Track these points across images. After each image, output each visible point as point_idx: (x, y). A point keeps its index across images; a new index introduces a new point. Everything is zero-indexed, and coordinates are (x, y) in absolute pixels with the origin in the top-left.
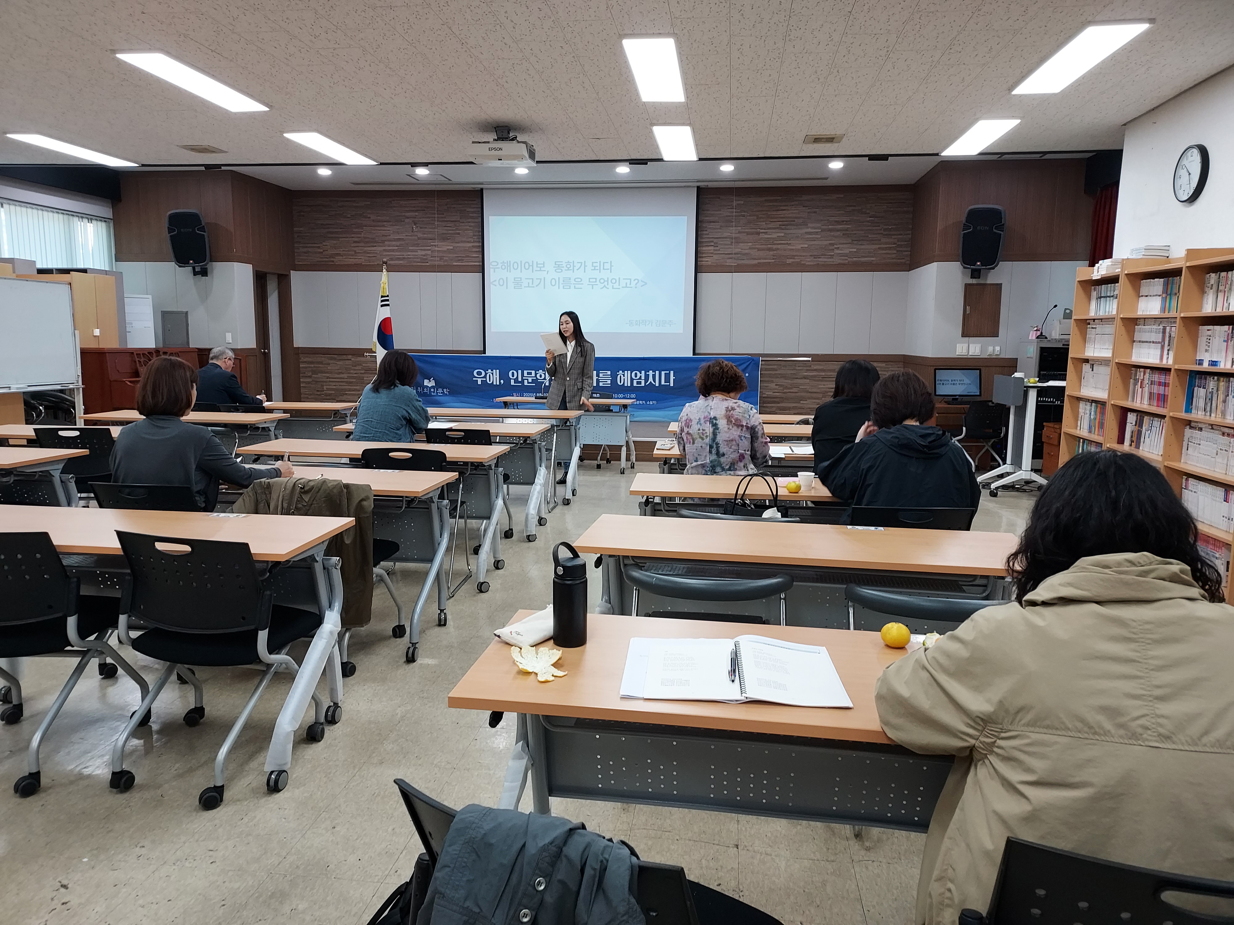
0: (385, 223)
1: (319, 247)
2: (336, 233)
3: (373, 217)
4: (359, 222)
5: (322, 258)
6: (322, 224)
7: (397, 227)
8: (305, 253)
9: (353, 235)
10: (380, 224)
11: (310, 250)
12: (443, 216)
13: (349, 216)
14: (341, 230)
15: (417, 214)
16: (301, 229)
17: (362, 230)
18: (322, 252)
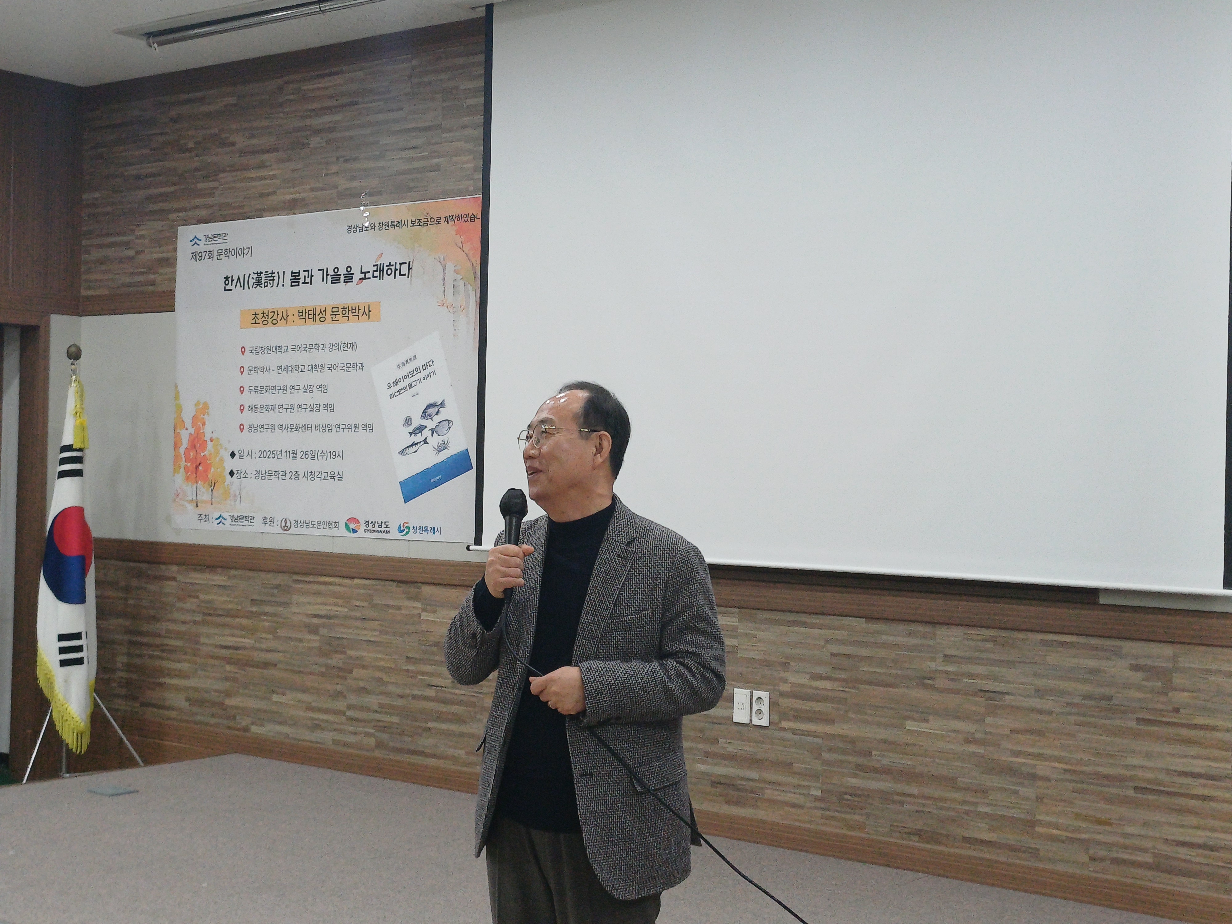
0: (266, 157)
1: (127, 245)
2: (165, 197)
3: (241, 141)
4: (210, 159)
5: (132, 274)
6: (138, 177)
7: (292, 165)
8: (101, 262)
9: (198, 201)
10: (253, 160)
11: (110, 252)
12: (400, 114)
13: (191, 145)
14: (172, 189)
15: (337, 117)
16: (97, 195)
17: (215, 184)
18: (131, 258)
